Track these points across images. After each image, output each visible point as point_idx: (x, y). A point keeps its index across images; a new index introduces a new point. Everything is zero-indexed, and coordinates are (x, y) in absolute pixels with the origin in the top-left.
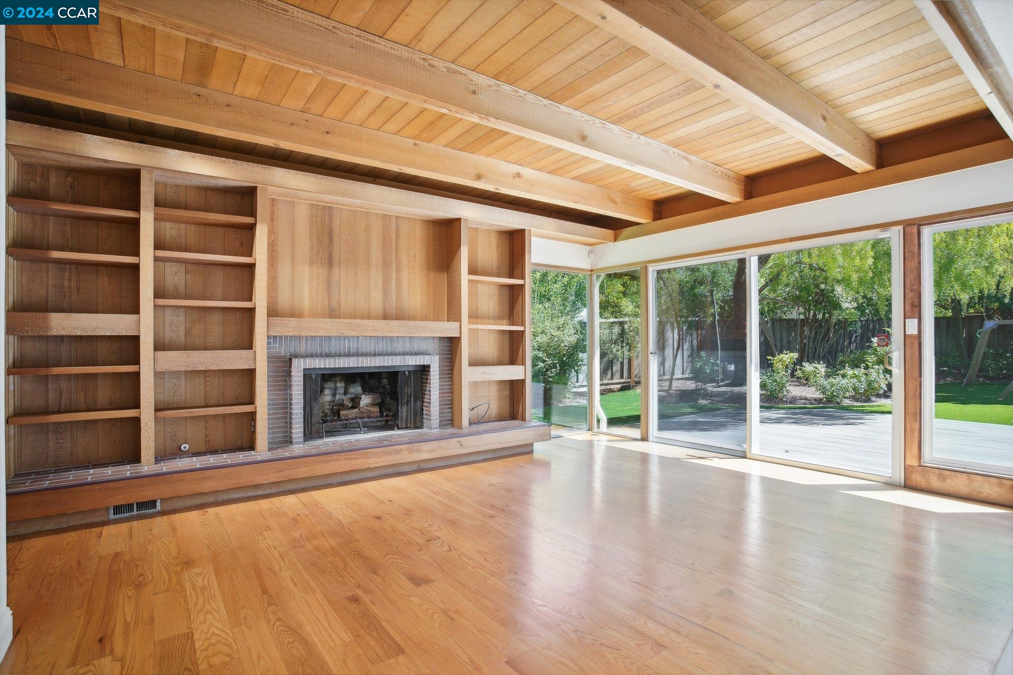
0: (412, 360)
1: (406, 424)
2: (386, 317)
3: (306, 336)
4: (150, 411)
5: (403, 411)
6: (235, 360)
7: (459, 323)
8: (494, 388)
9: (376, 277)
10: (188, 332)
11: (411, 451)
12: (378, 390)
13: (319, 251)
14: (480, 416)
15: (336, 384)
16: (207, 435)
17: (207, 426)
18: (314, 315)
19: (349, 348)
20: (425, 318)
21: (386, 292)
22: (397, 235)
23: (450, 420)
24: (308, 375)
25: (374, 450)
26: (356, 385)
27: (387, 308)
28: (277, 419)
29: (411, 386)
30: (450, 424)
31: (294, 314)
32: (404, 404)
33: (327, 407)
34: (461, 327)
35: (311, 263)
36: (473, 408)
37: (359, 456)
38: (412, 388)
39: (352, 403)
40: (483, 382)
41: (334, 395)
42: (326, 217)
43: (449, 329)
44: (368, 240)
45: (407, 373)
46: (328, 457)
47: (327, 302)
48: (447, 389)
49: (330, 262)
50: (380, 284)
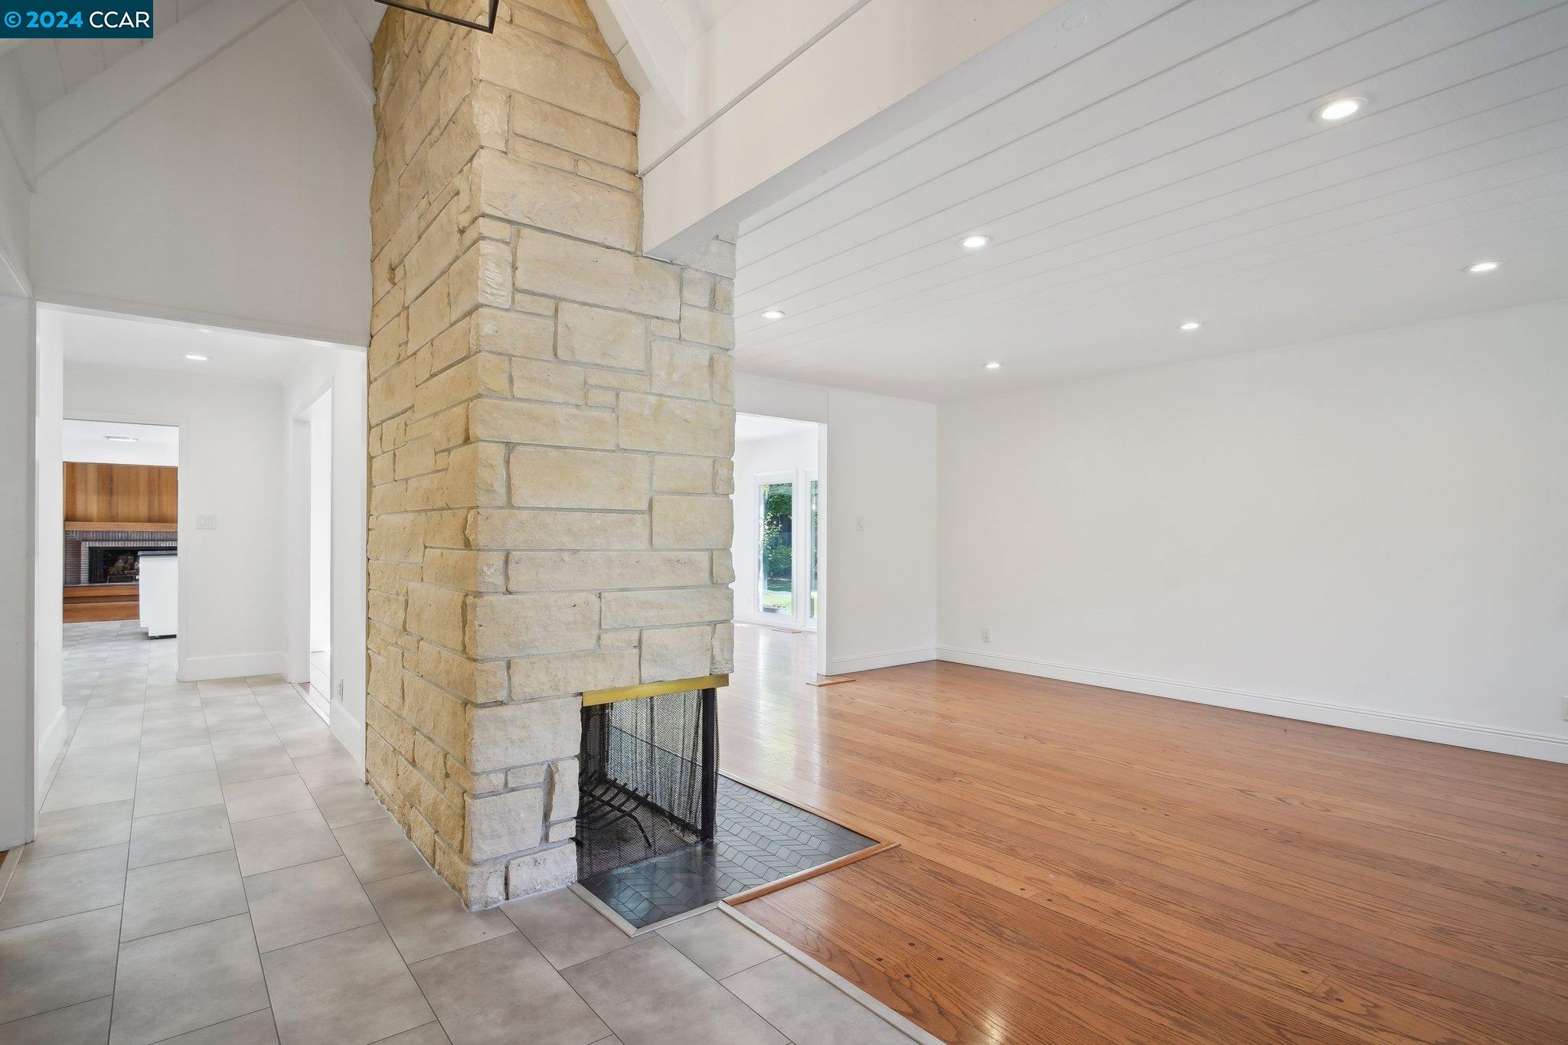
2: (150, 520)
3: (93, 531)
13: (103, 488)
18: (100, 520)
24: (92, 550)
27: (151, 516)
33: (120, 569)
35: (99, 493)
47: (108, 513)
49: (111, 493)
50: (146, 504)
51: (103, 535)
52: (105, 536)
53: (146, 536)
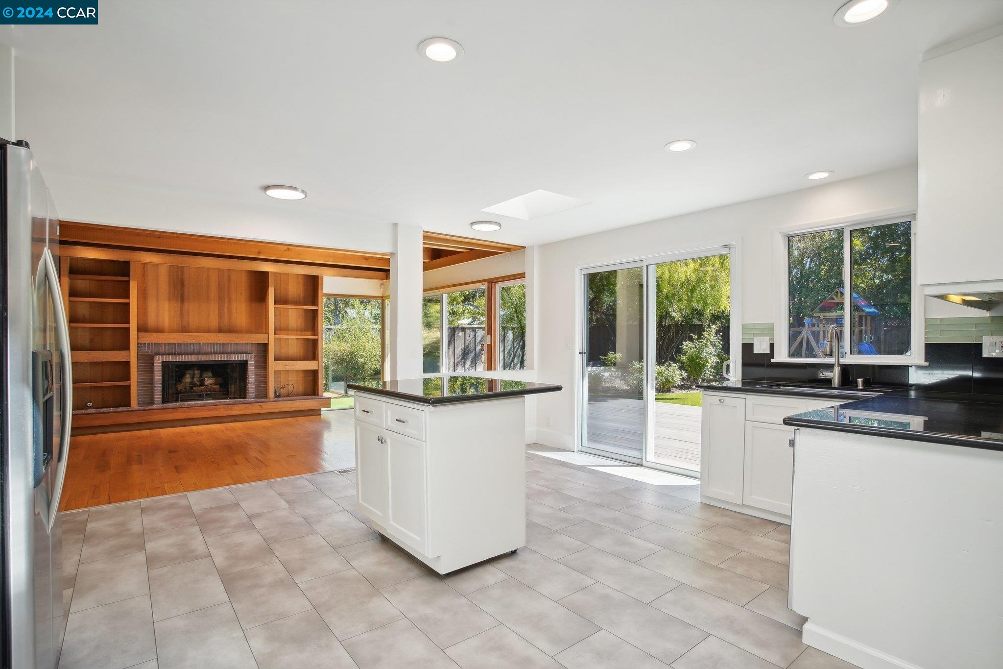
0: (235, 357)
1: (234, 395)
2: (220, 331)
3: (165, 343)
5: (232, 388)
6: (117, 356)
7: (267, 334)
8: (301, 375)
9: (214, 308)
10: (91, 341)
13: (175, 293)
14: (285, 393)
15: (194, 371)
16: (103, 398)
17: (103, 393)
18: (172, 331)
20: (249, 332)
21: (221, 315)
22: (229, 281)
23: (265, 394)
24: (165, 365)
26: (207, 372)
27: (222, 325)
28: (147, 390)
29: (236, 372)
30: (262, 396)
31: (158, 330)
32: (233, 383)
34: (268, 337)
35: (170, 300)
37: (191, 411)
39: (200, 383)
41: (193, 378)
42: (180, 272)
43: (260, 338)
44: (208, 285)
45: (234, 365)
47: (180, 323)
48: (263, 375)
49: (182, 299)
50: (217, 311)
51: (175, 348)
52: (177, 349)
53: (217, 348)
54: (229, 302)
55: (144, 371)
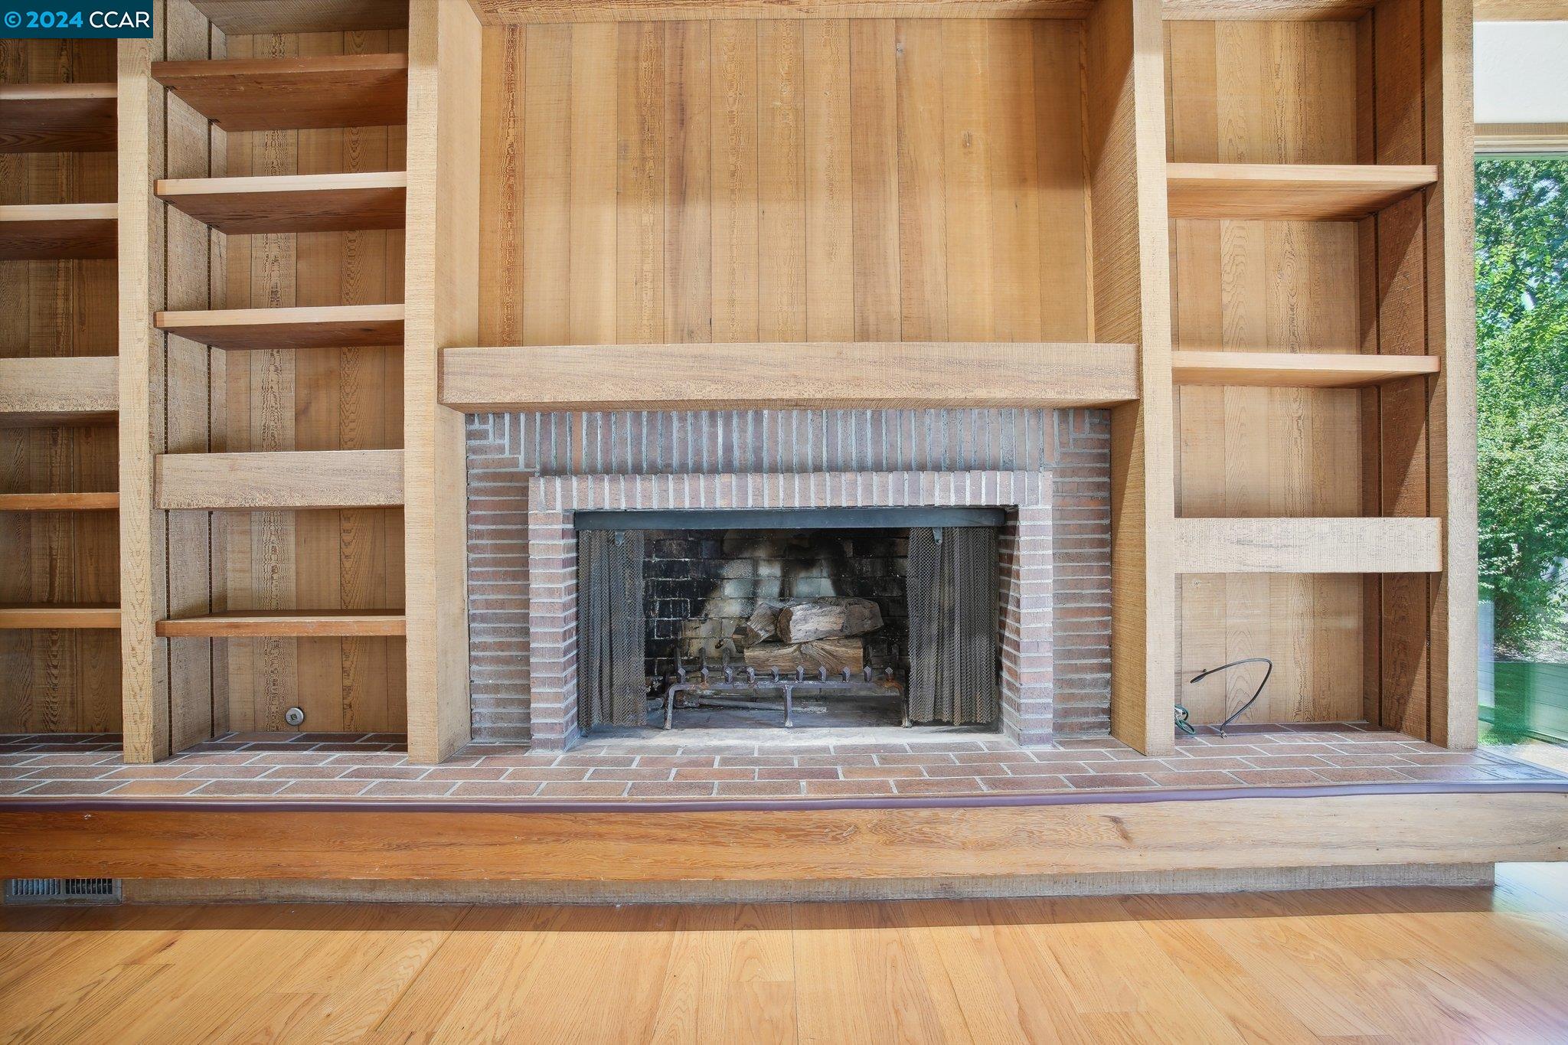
0: (946, 489)
1: (936, 711)
2: (865, 331)
4: (141, 617)
5: (926, 670)
7: (1130, 348)
8: (1295, 602)
9: (831, 220)
11: (894, 838)
12: (885, 590)
13: (644, 159)
14: (1233, 706)
16: (347, 690)
17: (347, 664)
19: (728, 448)
20: (999, 337)
21: (864, 265)
22: (901, 79)
23: (1104, 711)
25: (739, 817)
26: (815, 572)
29: (951, 581)
30: (1102, 725)
31: (568, 333)
32: (931, 641)
34: (1139, 363)
36: (1205, 673)
38: (957, 588)
39: (772, 628)
40: (1248, 578)
41: (748, 602)
44: (800, 106)
45: (938, 536)
46: (566, 823)
48: (1094, 598)
49: (679, 187)
54: (907, 189)
55: (496, 563)
